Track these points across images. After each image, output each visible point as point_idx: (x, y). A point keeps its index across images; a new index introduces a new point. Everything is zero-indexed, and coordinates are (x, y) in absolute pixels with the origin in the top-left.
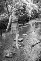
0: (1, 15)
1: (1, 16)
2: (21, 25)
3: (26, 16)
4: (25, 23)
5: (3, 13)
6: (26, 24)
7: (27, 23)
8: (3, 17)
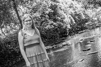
0: (3, 27)
1: (3, 29)
2: (51, 47)
3: (60, 26)
4: (59, 43)
5: (8, 23)
6: (60, 45)
7: (64, 43)
8: (8, 32)
